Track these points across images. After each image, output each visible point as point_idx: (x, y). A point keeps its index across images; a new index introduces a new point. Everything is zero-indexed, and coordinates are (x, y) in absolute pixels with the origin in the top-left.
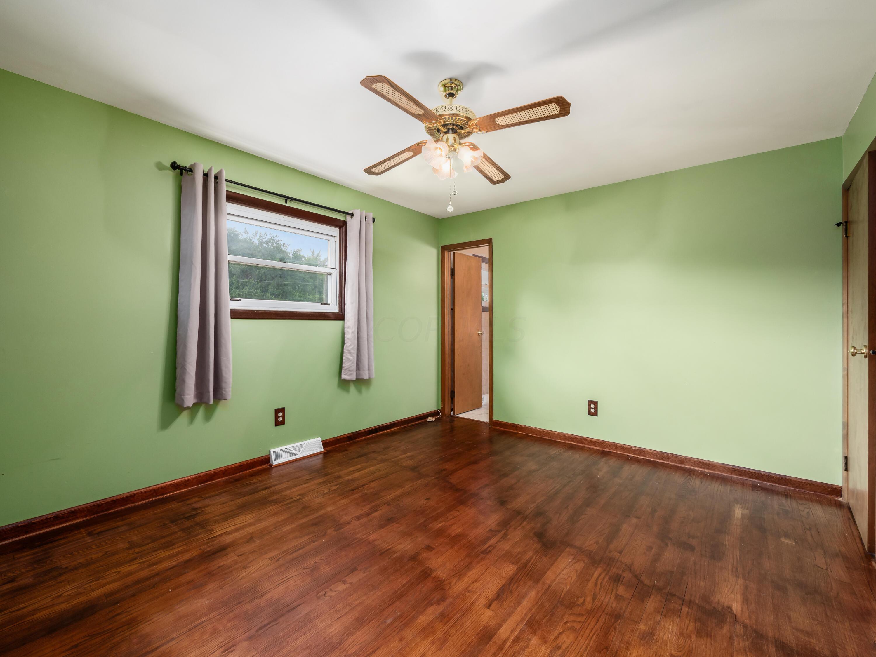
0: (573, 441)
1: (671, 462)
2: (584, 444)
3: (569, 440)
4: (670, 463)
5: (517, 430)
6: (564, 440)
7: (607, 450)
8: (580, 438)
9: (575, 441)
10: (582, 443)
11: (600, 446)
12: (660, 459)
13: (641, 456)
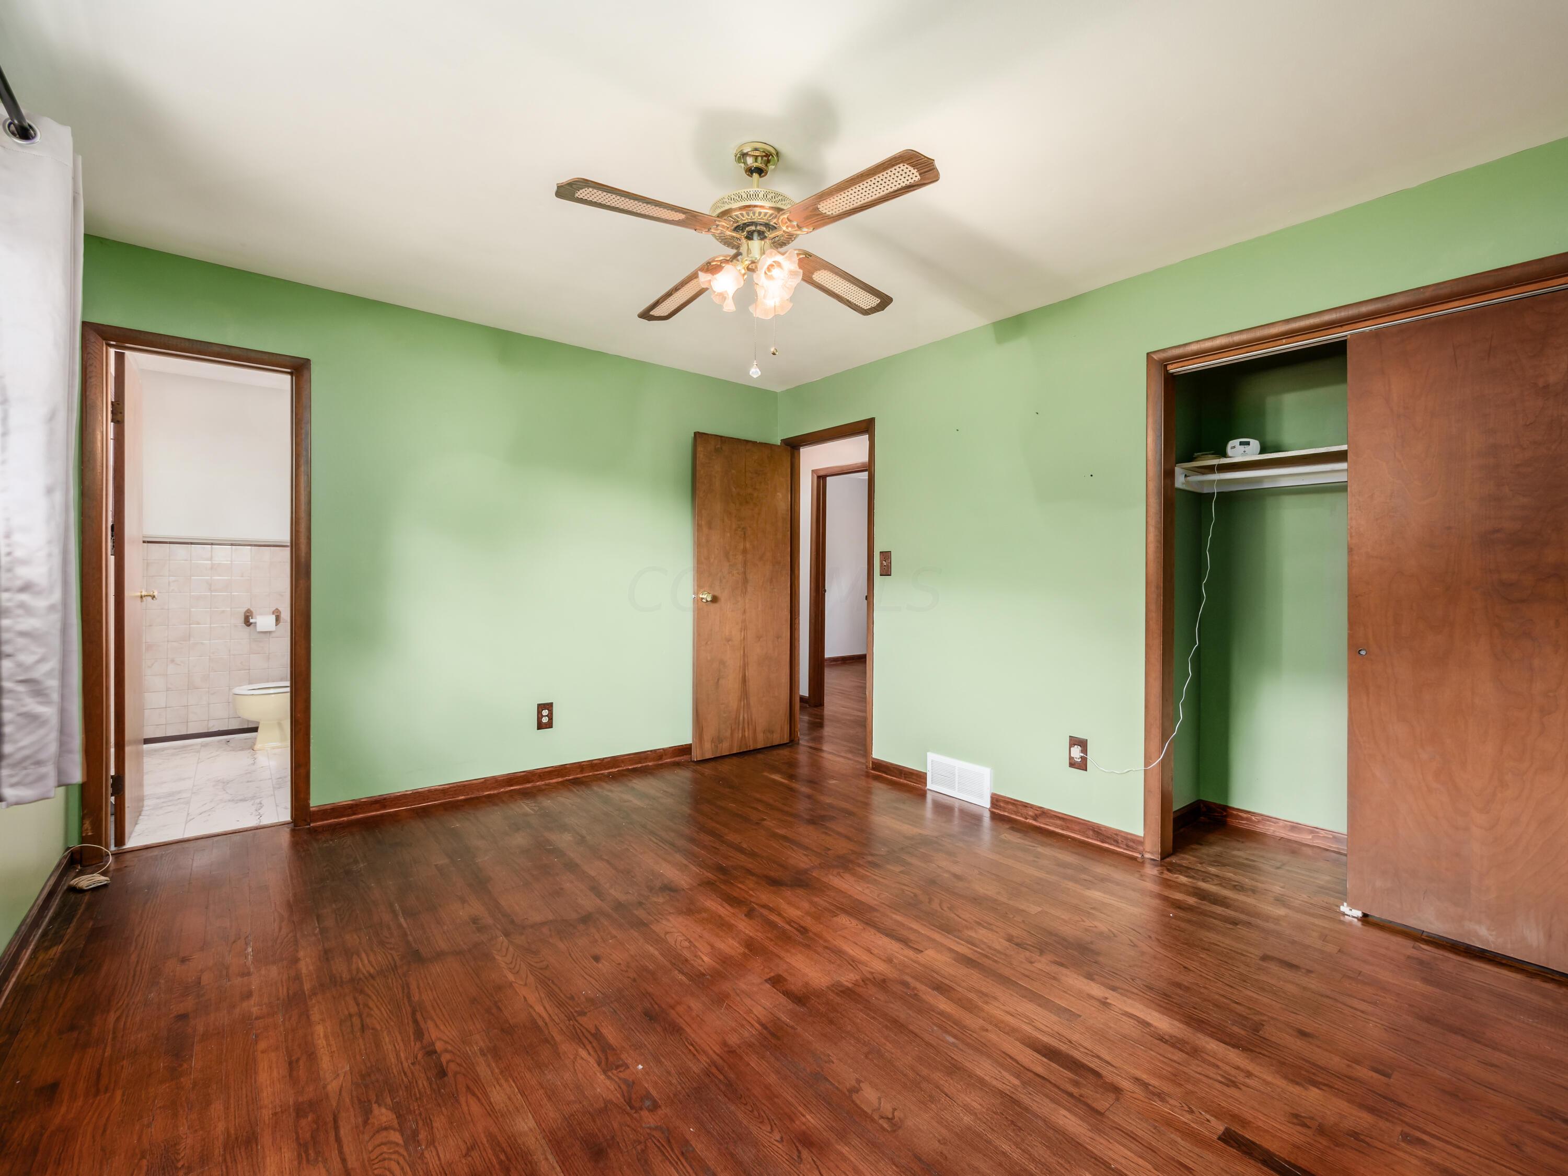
0: (512, 785)
1: (650, 762)
2: (532, 781)
3: (503, 787)
4: (650, 764)
5: (384, 807)
6: (495, 788)
7: (570, 778)
8: (525, 775)
9: (517, 784)
10: (529, 782)
11: (558, 776)
12: (638, 764)
13: (616, 768)
